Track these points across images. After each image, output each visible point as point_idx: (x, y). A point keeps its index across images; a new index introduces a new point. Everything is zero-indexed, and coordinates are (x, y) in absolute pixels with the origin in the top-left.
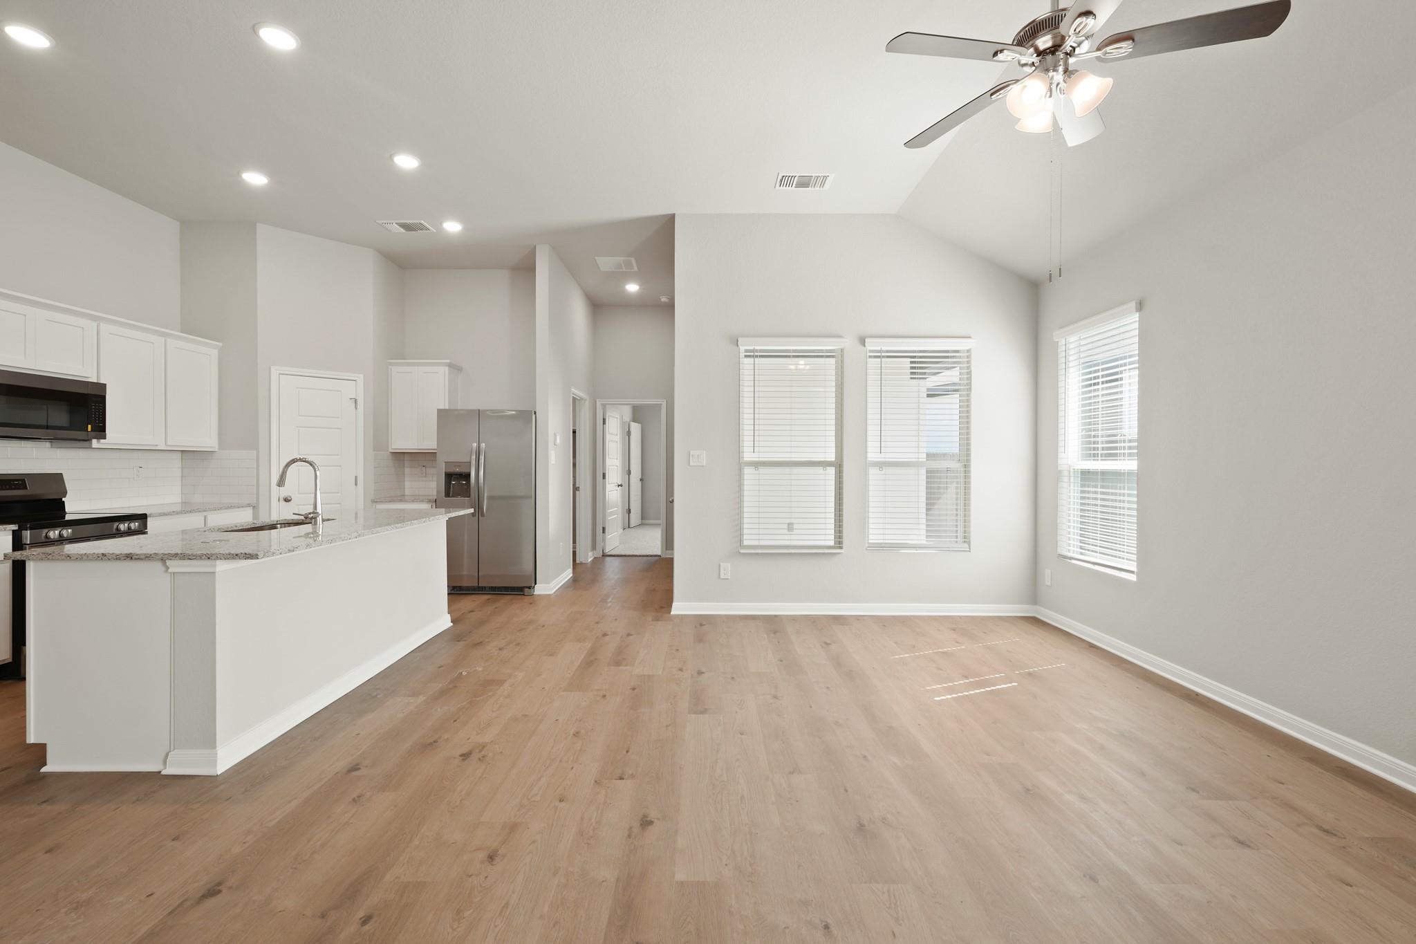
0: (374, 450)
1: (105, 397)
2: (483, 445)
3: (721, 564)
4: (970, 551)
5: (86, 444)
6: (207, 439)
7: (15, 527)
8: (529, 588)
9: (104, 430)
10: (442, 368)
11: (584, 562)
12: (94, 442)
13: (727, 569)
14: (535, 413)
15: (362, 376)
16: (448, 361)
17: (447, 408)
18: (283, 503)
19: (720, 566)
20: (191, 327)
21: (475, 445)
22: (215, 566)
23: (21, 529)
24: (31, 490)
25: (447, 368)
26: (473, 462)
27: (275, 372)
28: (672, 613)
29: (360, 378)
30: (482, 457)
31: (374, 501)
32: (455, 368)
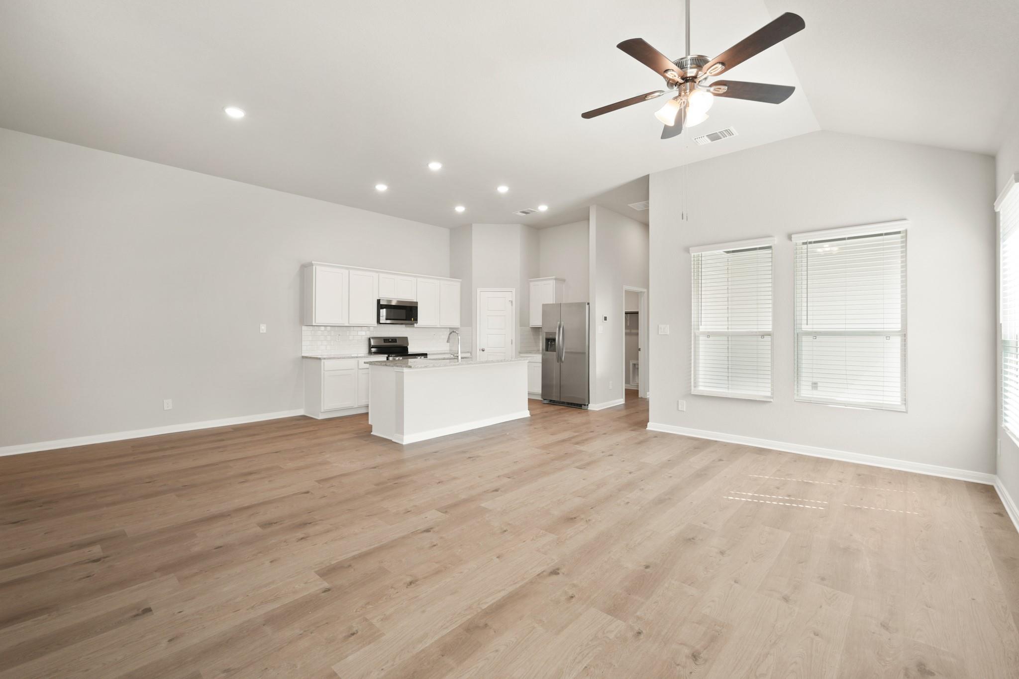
0: (520, 326)
1: (417, 307)
2: (562, 323)
3: (679, 401)
4: (907, 413)
5: (412, 326)
6: (456, 323)
7: (387, 356)
8: (585, 405)
9: (417, 320)
10: (552, 281)
11: (643, 397)
12: (415, 324)
13: (683, 405)
14: (588, 304)
15: (514, 289)
16: (554, 277)
17: (554, 303)
18: (481, 351)
19: (678, 402)
20: (453, 275)
21: (559, 323)
22: (403, 370)
23: (389, 356)
24: (398, 343)
25: (554, 281)
26: (557, 332)
27: (478, 291)
28: (647, 429)
29: (514, 290)
30: (561, 329)
31: (520, 353)
32: (560, 280)
